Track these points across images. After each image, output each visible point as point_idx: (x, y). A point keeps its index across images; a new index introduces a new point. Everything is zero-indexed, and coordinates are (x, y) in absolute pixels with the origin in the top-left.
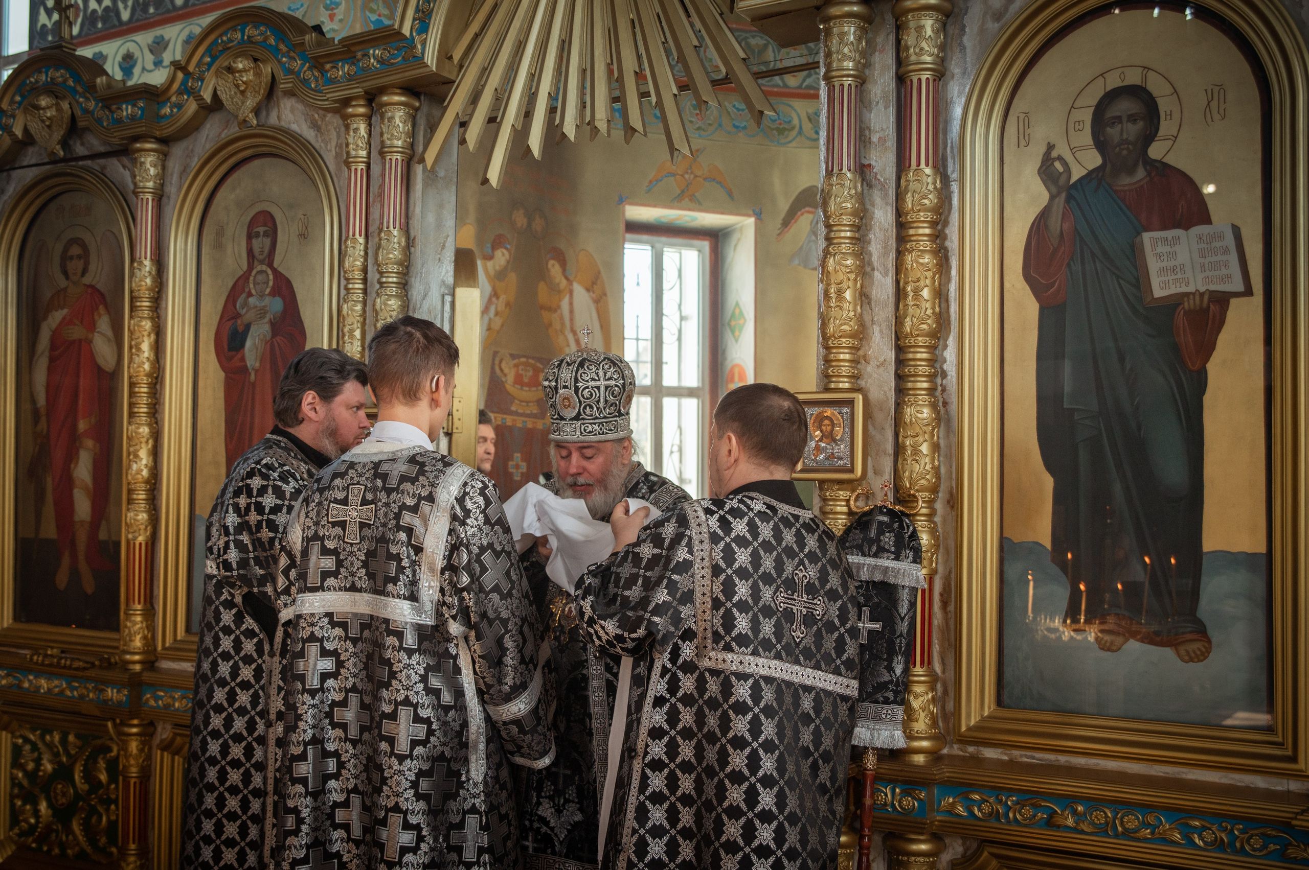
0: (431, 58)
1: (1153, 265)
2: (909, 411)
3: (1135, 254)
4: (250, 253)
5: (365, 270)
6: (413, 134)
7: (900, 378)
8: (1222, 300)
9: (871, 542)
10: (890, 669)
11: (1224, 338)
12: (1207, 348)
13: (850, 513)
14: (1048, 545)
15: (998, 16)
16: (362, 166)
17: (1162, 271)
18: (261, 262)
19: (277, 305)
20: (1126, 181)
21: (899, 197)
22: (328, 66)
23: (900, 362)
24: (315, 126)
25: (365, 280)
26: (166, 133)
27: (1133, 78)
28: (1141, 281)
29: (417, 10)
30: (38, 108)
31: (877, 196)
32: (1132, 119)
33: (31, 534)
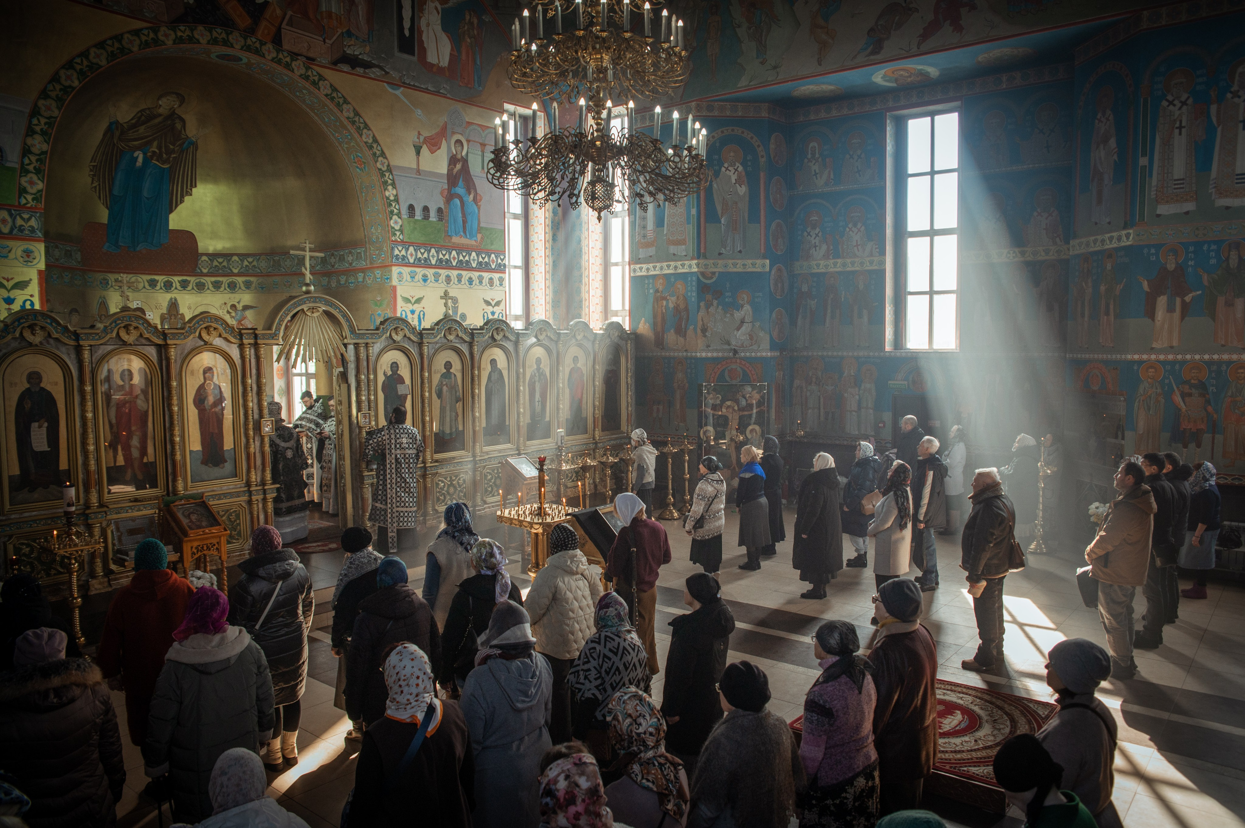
1: (399, 390)
3: (396, 388)
4: (204, 378)
7: (369, 408)
8: (407, 395)
11: (407, 400)
12: (405, 402)
15: (379, 348)
18: (209, 380)
20: (395, 376)
21: (368, 378)
23: (369, 405)
27: (395, 361)
29: (277, 328)
31: (365, 377)
32: (396, 367)
33: (112, 465)
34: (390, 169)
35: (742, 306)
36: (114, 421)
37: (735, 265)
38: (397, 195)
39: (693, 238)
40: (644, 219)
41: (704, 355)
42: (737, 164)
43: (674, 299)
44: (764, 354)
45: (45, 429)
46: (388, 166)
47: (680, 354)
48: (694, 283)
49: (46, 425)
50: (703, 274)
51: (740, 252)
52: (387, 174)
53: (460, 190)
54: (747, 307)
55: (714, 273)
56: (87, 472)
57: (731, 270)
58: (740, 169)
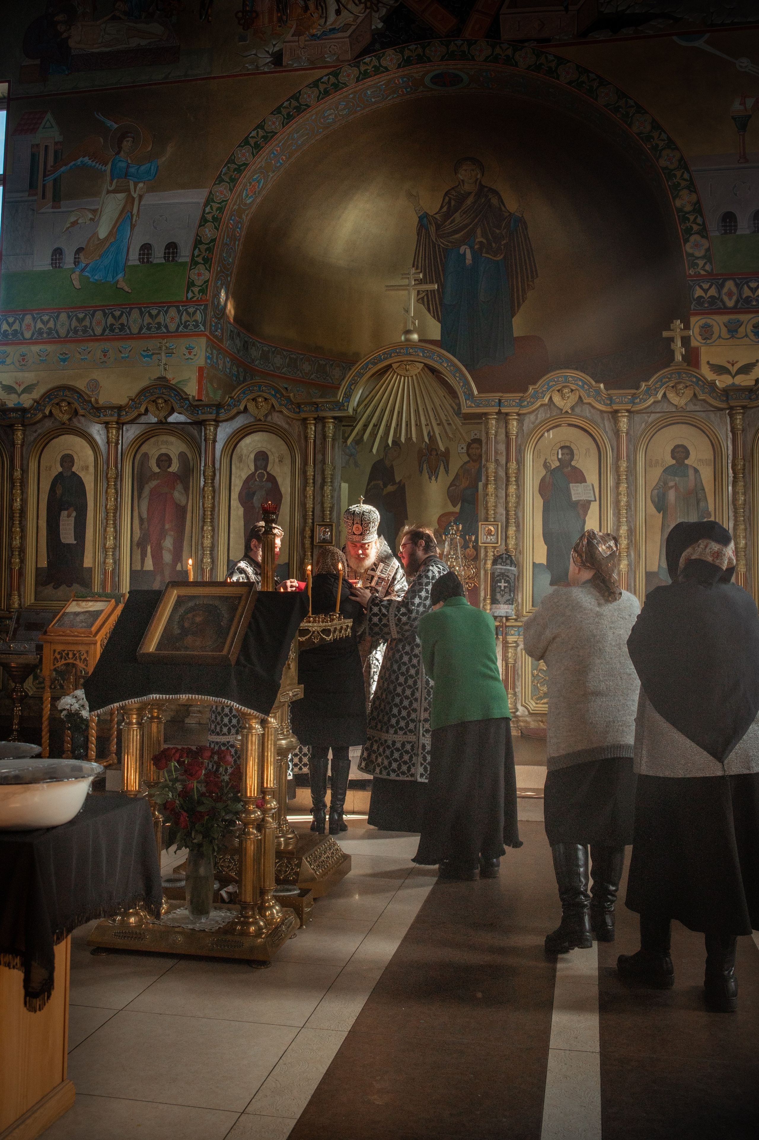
0: (351, 410)
1: (573, 492)
2: (510, 528)
3: (568, 490)
4: (256, 466)
5: (314, 476)
6: (334, 432)
7: (507, 519)
8: (589, 502)
9: (504, 562)
10: (510, 595)
11: (589, 511)
12: (586, 513)
13: (494, 555)
14: (545, 563)
15: (533, 423)
16: (312, 441)
17: (575, 494)
18: (261, 469)
19: (269, 485)
20: (566, 470)
21: (507, 469)
22: (303, 406)
23: (507, 514)
24: (288, 423)
25: (314, 479)
26: (221, 419)
27: (568, 444)
28: (569, 496)
29: (345, 394)
30: (157, 404)
31: (500, 468)
32: (567, 454)
33: (139, 568)
34: (683, 164)
36: (145, 516)
38: (698, 202)
45: (73, 519)
46: (682, 159)
49: (74, 514)
52: (678, 174)
56: (105, 573)
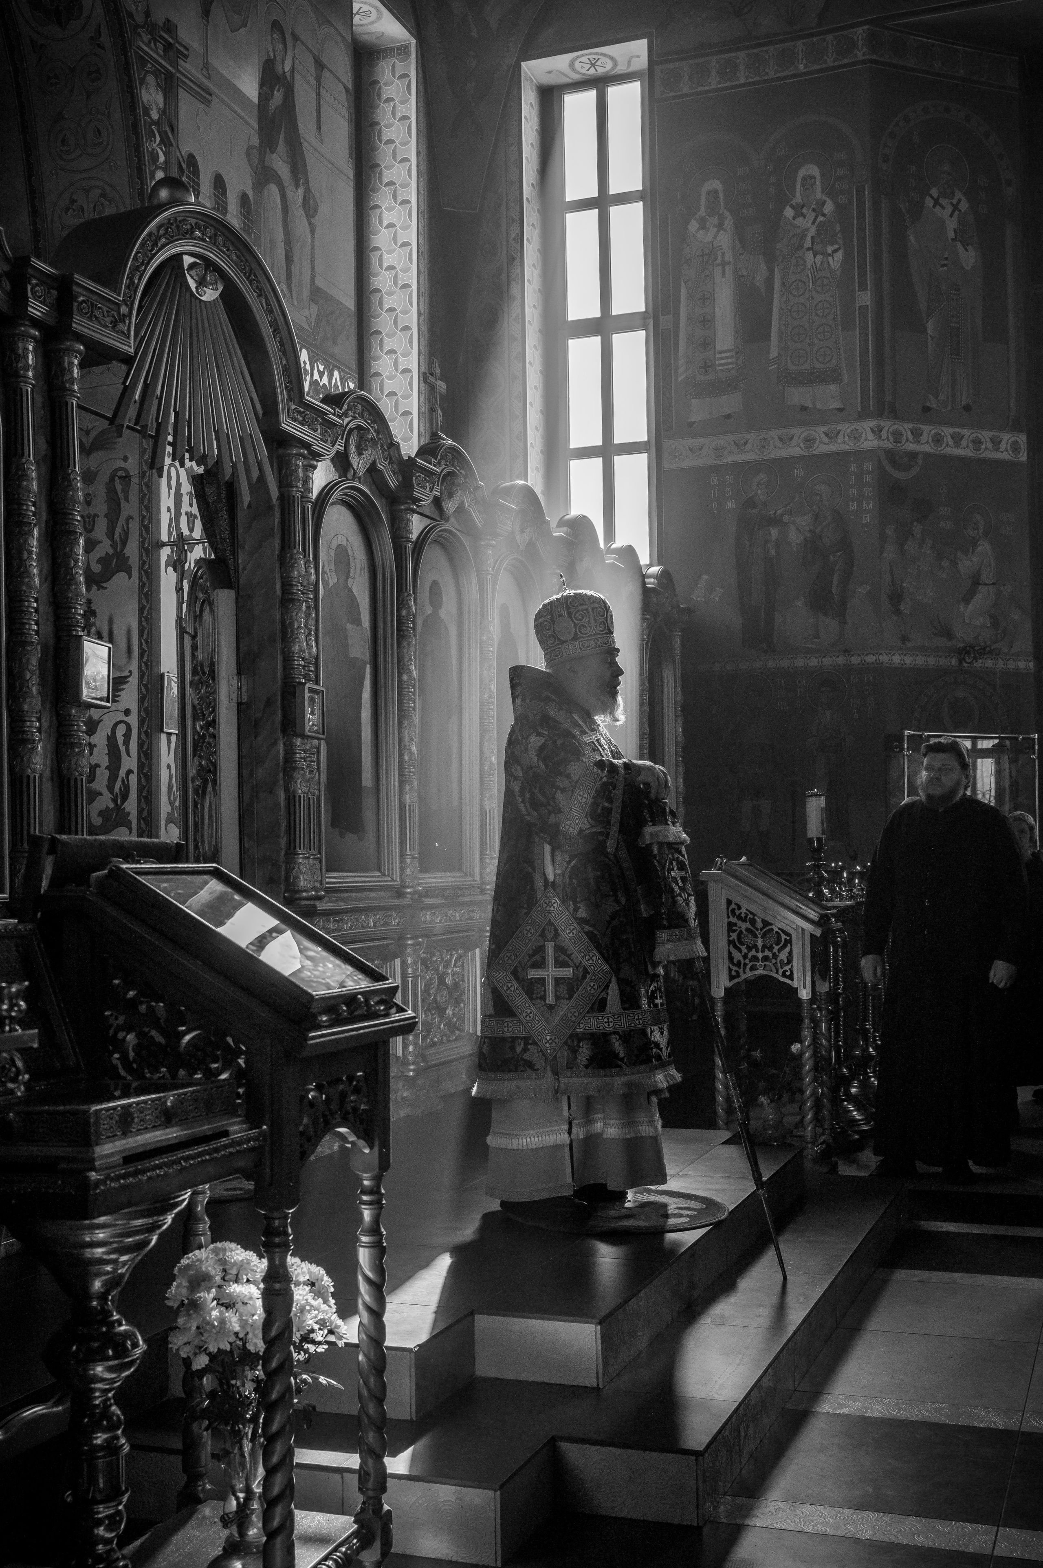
35: (974, 543)
37: (957, 439)
39: (864, 365)
40: (707, 322)
41: (896, 659)
42: (959, 195)
43: (805, 521)
44: (1022, 665)
47: (827, 661)
48: (868, 479)
50: (890, 455)
51: (967, 408)
53: (280, 165)
54: (984, 546)
55: (913, 455)
57: (950, 451)
58: (964, 206)
